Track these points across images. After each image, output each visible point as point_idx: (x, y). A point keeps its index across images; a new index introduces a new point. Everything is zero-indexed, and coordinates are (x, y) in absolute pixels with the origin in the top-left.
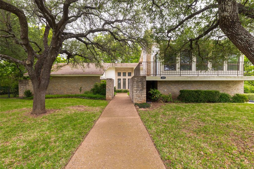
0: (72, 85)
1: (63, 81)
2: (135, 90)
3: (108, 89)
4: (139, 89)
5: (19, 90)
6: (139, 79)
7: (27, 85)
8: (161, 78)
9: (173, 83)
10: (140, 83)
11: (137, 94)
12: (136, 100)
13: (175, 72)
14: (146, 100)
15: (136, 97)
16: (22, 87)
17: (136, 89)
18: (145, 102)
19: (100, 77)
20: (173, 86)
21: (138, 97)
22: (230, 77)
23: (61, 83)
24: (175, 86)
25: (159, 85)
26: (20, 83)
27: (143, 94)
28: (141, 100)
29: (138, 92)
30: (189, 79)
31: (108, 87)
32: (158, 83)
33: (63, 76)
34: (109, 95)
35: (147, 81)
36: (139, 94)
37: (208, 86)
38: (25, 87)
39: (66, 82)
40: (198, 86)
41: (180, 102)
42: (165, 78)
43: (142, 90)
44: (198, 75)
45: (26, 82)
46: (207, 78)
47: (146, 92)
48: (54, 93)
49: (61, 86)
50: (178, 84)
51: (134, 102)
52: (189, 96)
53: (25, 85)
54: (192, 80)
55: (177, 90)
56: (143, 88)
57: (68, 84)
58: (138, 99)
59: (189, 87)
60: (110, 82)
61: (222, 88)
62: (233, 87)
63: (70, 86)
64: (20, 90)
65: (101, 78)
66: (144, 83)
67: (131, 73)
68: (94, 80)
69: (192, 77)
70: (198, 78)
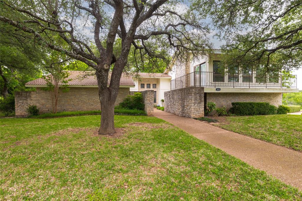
0: (94, 98)
1: (82, 93)
2: (193, 103)
3: (150, 103)
4: (197, 102)
5: (15, 107)
6: (197, 91)
7: (28, 99)
8: (216, 90)
9: (221, 95)
10: (198, 95)
11: (195, 107)
12: (194, 114)
13: (222, 84)
14: (204, 114)
15: (194, 111)
16: (20, 101)
17: (194, 101)
18: (203, 116)
19: (129, 88)
20: (221, 99)
21: (196, 111)
22: (276, 89)
23: (78, 96)
24: (224, 98)
25: (208, 97)
26: (17, 96)
27: (201, 108)
28: (199, 114)
29: (196, 105)
30: (242, 91)
31: (149, 100)
32: (207, 96)
33: (83, 87)
34: (150, 110)
35: (205, 93)
36: (196, 107)
37: (253, 98)
38: (25, 101)
39: (85, 94)
40: (244, 99)
41: (235, 115)
42: (220, 90)
43: (199, 103)
44: (249, 86)
45: (28, 94)
46: (258, 90)
47: (204, 105)
48: (69, 110)
49: (79, 100)
50: (226, 96)
51: (192, 116)
52: (245, 109)
53: (25, 100)
54: (244, 92)
55: (225, 103)
56: (201, 101)
57: (89, 97)
58: (196, 113)
59: (236, 100)
60: (152, 94)
61: (265, 100)
62: (274, 99)
63: (91, 99)
64: (17, 106)
65: (131, 90)
66: (202, 95)
67: (156, 84)
68: (122, 92)
69: (245, 89)
70: (250, 90)
